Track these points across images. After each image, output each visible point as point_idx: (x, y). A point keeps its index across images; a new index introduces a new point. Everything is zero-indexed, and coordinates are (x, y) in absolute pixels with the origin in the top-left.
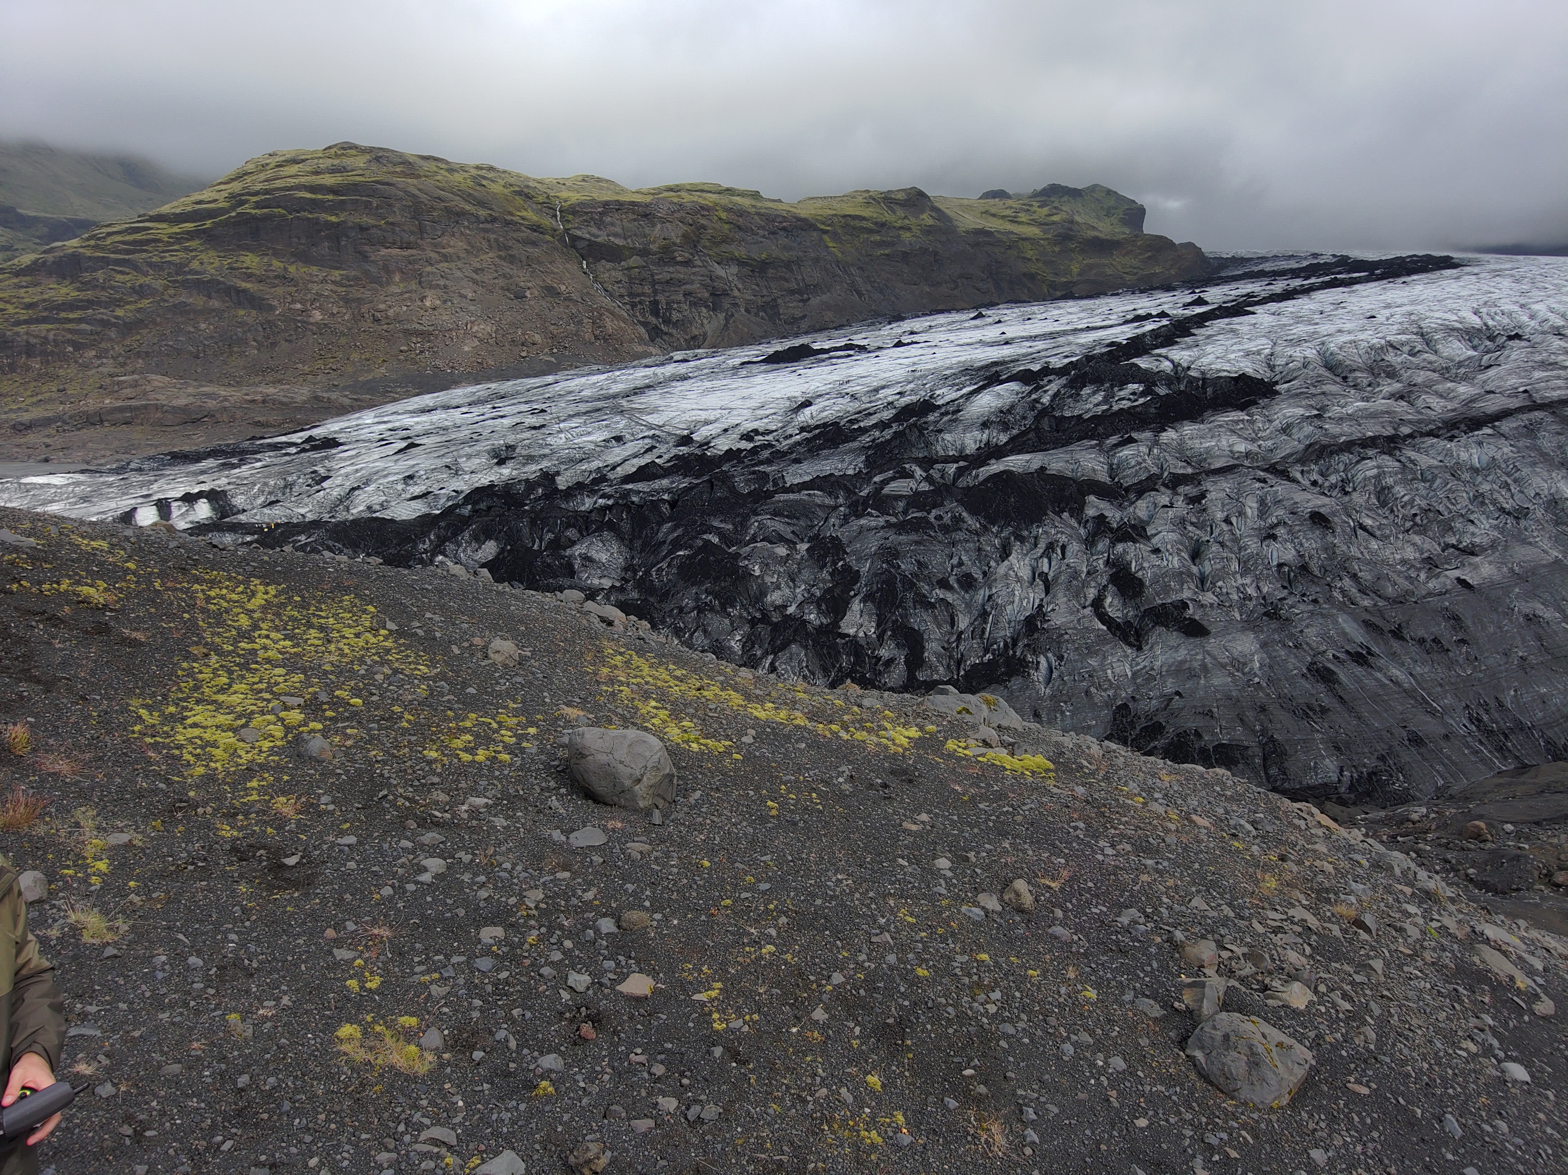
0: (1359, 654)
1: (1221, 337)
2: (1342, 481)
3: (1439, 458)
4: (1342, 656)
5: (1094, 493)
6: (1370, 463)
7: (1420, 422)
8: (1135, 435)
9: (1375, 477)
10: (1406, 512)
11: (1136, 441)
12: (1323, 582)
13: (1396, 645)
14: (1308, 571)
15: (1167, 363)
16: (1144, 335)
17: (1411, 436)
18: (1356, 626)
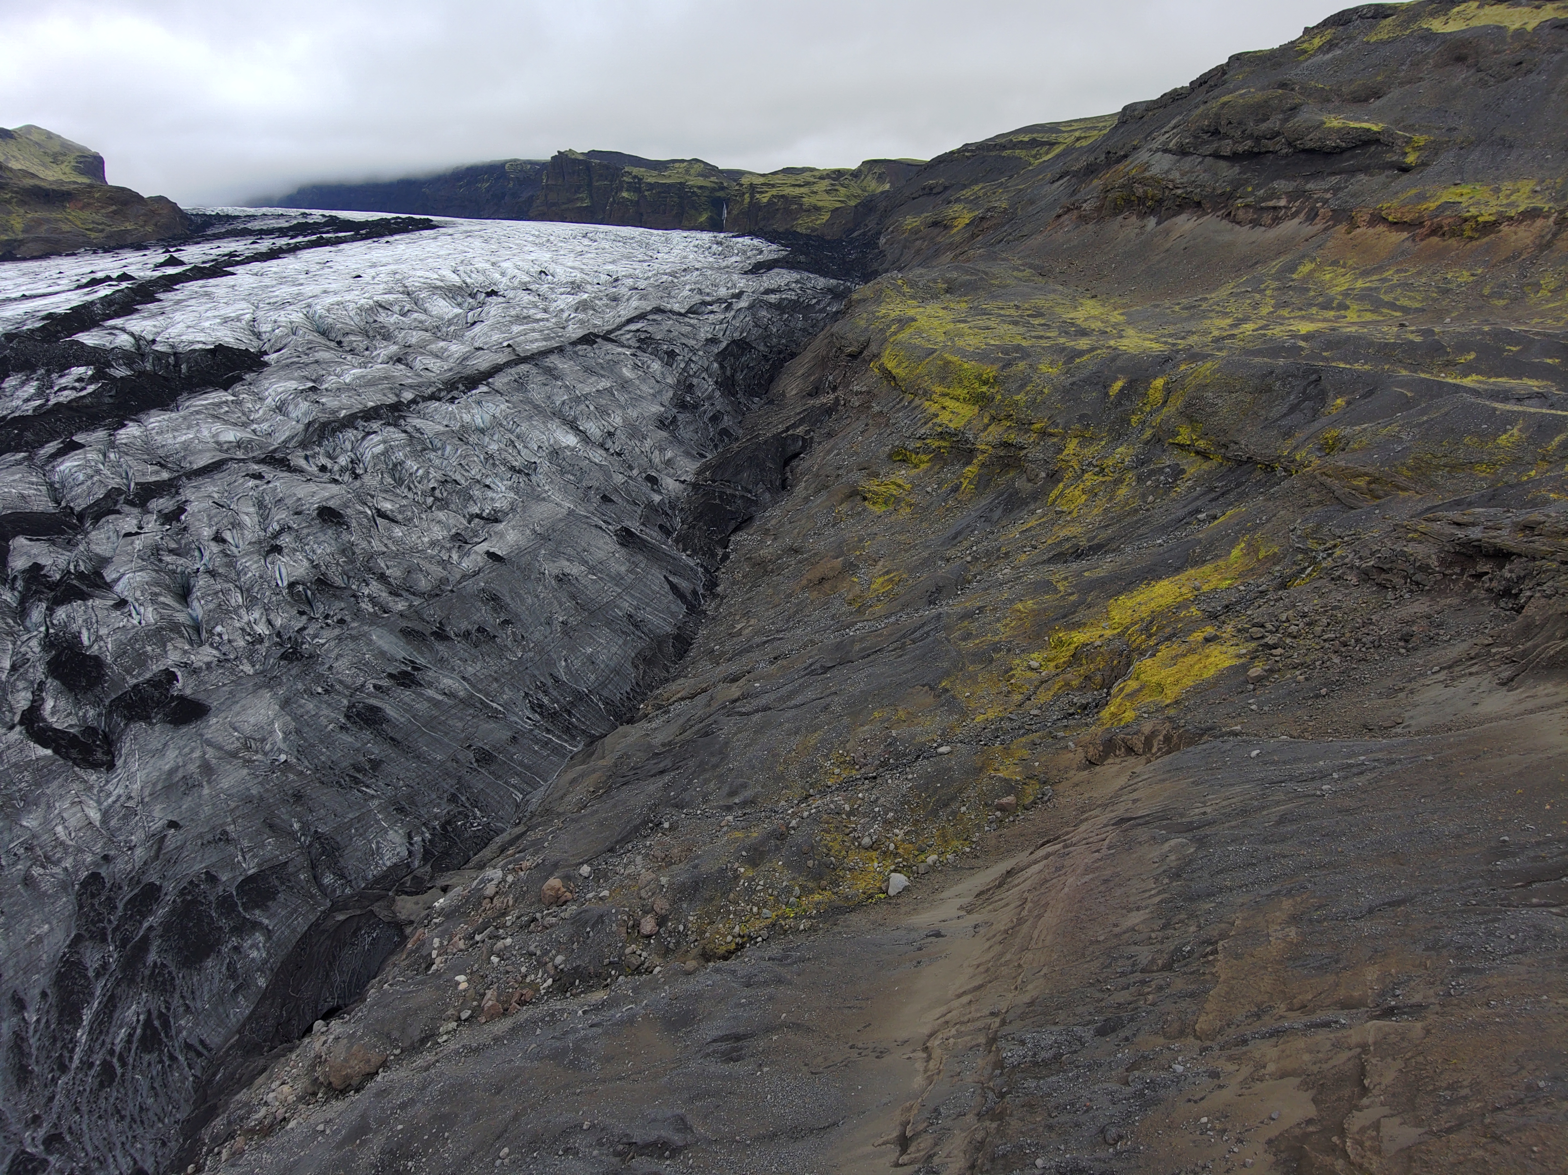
0: (404, 674)
1: (192, 302)
2: (352, 462)
3: (445, 423)
4: (385, 683)
5: (23, 532)
6: (375, 438)
7: (420, 385)
8: (78, 438)
9: (383, 454)
10: (424, 488)
11: (80, 446)
12: (348, 593)
13: (441, 648)
14: (326, 584)
15: (126, 337)
16: (92, 303)
17: (414, 401)
18: (394, 640)
